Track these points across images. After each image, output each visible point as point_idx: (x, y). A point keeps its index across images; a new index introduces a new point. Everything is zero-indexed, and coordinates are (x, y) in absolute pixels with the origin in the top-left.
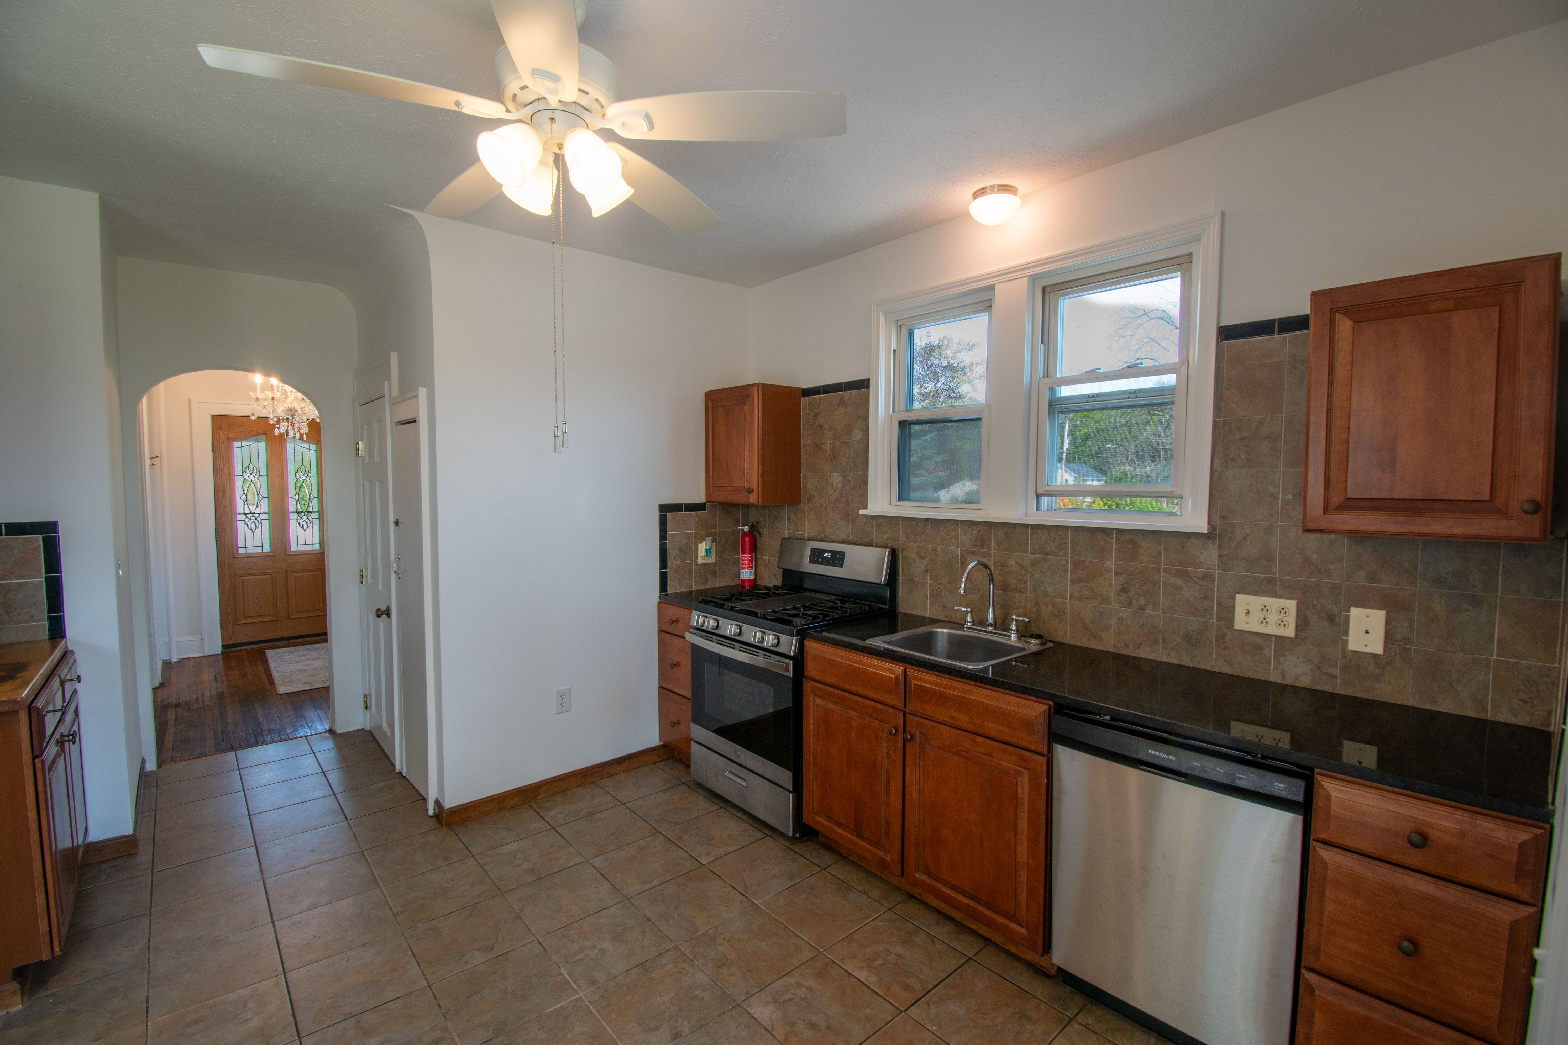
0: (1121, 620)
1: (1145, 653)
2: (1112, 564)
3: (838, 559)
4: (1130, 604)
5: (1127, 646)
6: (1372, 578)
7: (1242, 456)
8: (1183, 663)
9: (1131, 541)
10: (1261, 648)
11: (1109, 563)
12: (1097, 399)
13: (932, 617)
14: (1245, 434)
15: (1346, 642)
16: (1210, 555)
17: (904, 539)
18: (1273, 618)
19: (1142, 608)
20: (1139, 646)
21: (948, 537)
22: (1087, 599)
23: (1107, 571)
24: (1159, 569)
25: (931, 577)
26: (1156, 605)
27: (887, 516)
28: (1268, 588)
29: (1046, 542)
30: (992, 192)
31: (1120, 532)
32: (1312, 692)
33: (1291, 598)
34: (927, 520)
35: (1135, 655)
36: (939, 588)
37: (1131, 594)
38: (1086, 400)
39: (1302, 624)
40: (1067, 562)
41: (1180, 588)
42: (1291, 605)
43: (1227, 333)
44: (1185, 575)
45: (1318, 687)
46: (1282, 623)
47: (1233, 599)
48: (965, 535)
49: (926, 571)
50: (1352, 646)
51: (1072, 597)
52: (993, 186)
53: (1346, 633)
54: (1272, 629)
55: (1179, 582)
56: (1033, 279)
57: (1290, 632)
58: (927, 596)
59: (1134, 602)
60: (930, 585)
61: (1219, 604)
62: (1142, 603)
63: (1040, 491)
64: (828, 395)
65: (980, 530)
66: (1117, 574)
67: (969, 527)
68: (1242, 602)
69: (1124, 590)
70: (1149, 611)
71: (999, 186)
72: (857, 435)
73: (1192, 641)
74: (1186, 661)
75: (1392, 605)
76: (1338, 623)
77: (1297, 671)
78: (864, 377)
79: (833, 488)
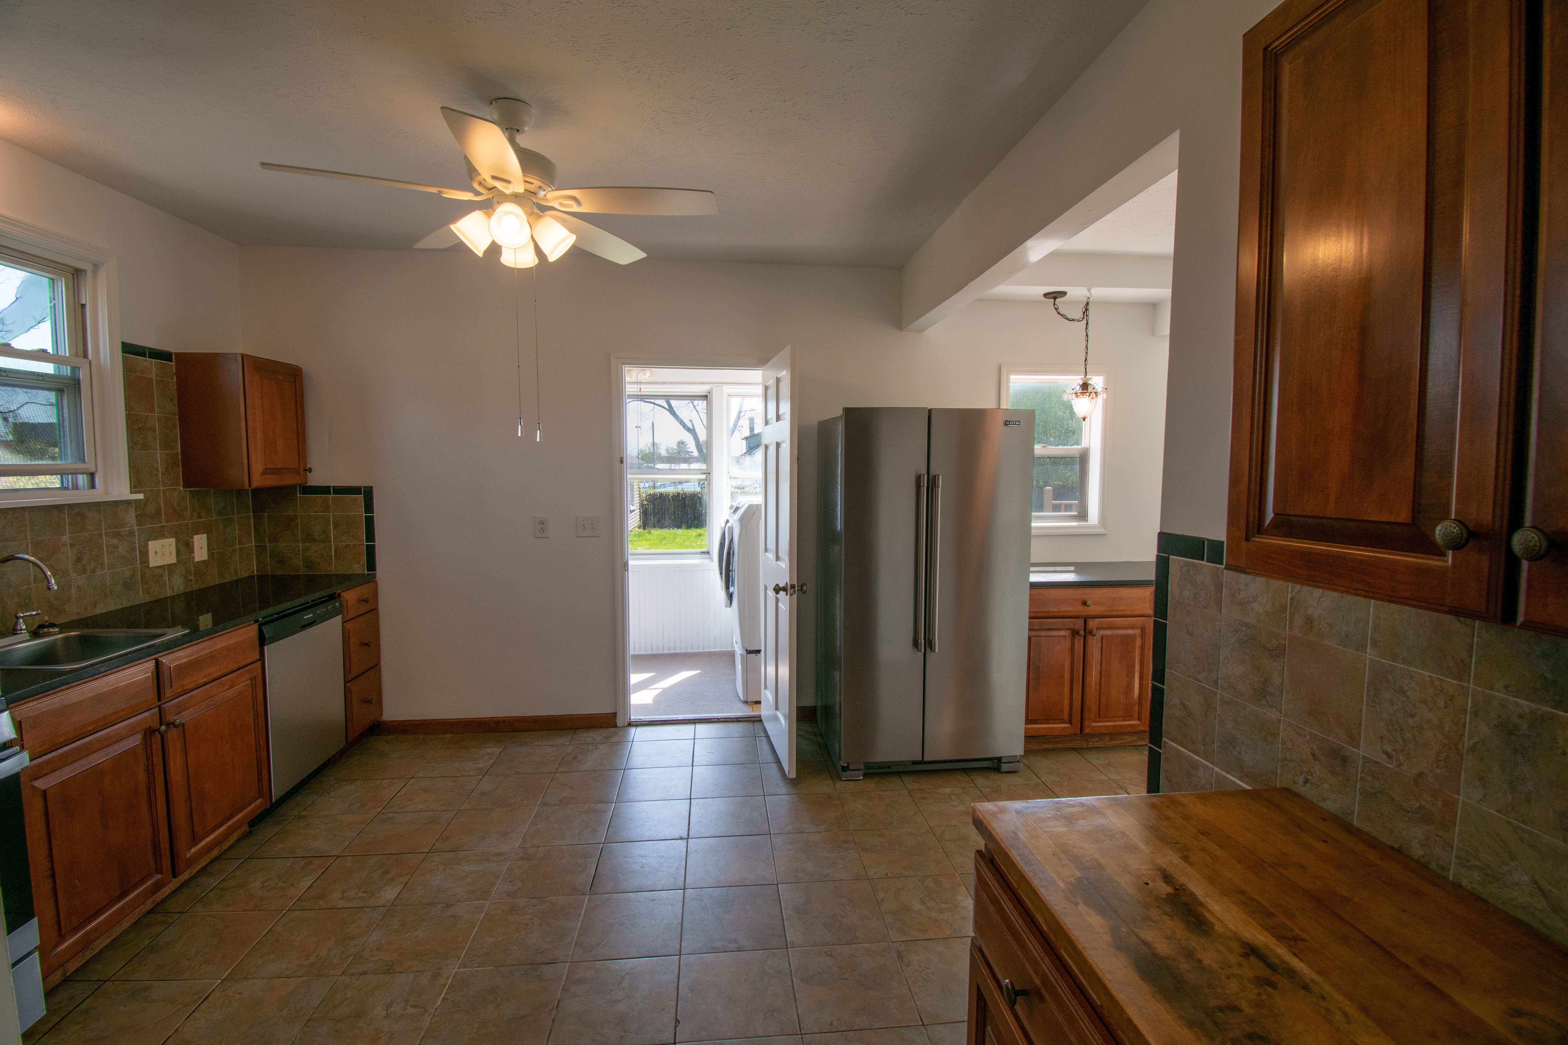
0: (79, 588)
2: (66, 538)
4: (84, 570)
5: (86, 609)
6: (199, 516)
8: (124, 606)
9: (78, 514)
10: (161, 576)
11: (64, 537)
14: (141, 426)
15: (193, 557)
16: (126, 516)
18: (166, 553)
19: (94, 571)
20: (95, 605)
23: (64, 545)
24: (101, 534)
26: (102, 564)
28: (160, 534)
31: (71, 506)
32: (185, 594)
33: (171, 537)
37: (84, 562)
39: (178, 552)
40: (27, 545)
41: (116, 547)
42: (171, 542)
43: (129, 349)
44: (117, 535)
45: (188, 590)
46: (170, 555)
47: (146, 546)
50: (196, 560)
53: (194, 552)
54: (167, 561)
55: (115, 541)
57: (173, 559)
59: (87, 568)
61: (140, 552)
62: (93, 567)
66: (72, 546)
68: (153, 545)
69: (79, 560)
70: (99, 572)
73: (128, 586)
74: (126, 604)
75: (207, 529)
76: (190, 547)
77: (178, 584)
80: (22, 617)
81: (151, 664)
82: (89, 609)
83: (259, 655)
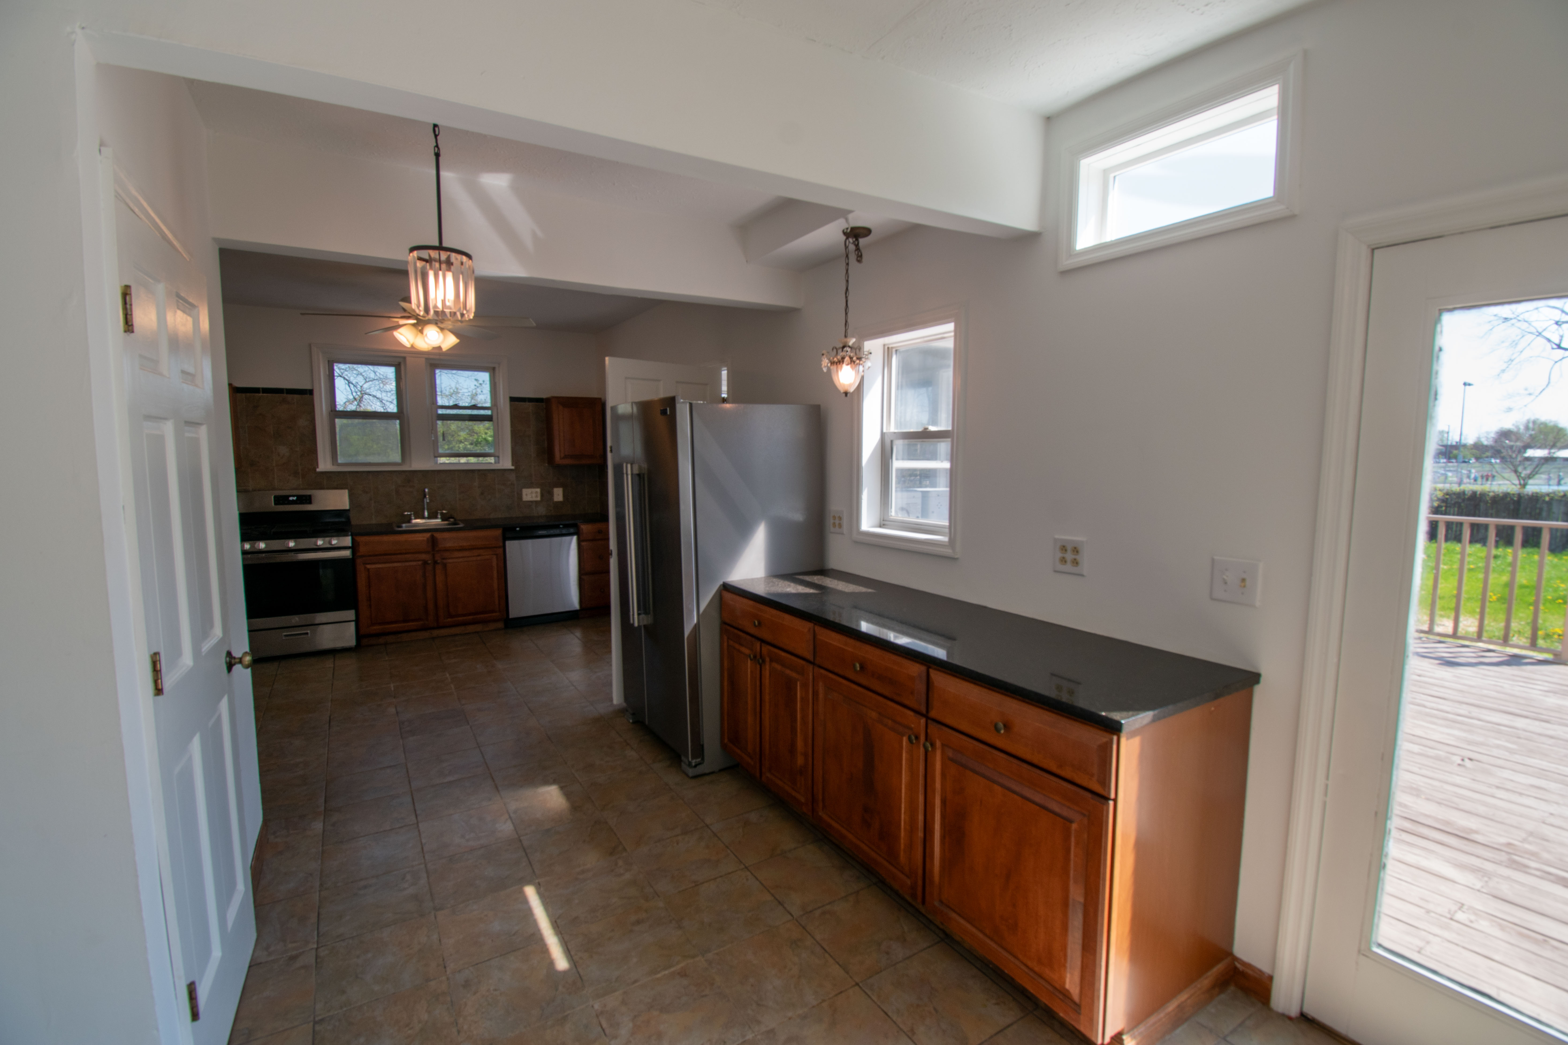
0: (482, 505)
3: (308, 500)
4: (485, 498)
6: (558, 479)
8: (506, 517)
9: (483, 474)
10: (531, 506)
11: (475, 483)
13: (379, 521)
14: (521, 435)
15: (553, 499)
16: (512, 477)
17: (352, 483)
18: (534, 495)
19: (490, 499)
20: (489, 515)
21: (386, 480)
22: (467, 499)
23: (474, 487)
24: (495, 483)
25: (374, 502)
26: (495, 497)
27: (336, 472)
28: (531, 485)
29: (445, 478)
31: (479, 470)
32: (546, 516)
33: (538, 488)
35: (489, 518)
36: (381, 508)
37: (485, 495)
39: (542, 495)
40: (456, 485)
41: (504, 490)
42: (538, 490)
43: (513, 399)
44: (505, 485)
45: (547, 512)
46: (537, 497)
47: (521, 491)
48: (397, 478)
49: (371, 499)
50: (555, 500)
51: (459, 500)
53: (553, 496)
54: (534, 499)
55: (503, 488)
56: (427, 359)
57: (539, 499)
58: (372, 513)
60: (374, 507)
61: (517, 493)
62: (490, 497)
63: (436, 455)
64: (269, 395)
65: (407, 475)
66: (479, 488)
67: (399, 473)
68: (524, 491)
69: (482, 494)
70: (492, 500)
72: (302, 422)
73: (509, 508)
75: (564, 486)
76: (551, 494)
77: (542, 511)
78: (308, 387)
79: (279, 455)
80: (440, 513)
81: (428, 535)
82: (486, 515)
83: (501, 544)
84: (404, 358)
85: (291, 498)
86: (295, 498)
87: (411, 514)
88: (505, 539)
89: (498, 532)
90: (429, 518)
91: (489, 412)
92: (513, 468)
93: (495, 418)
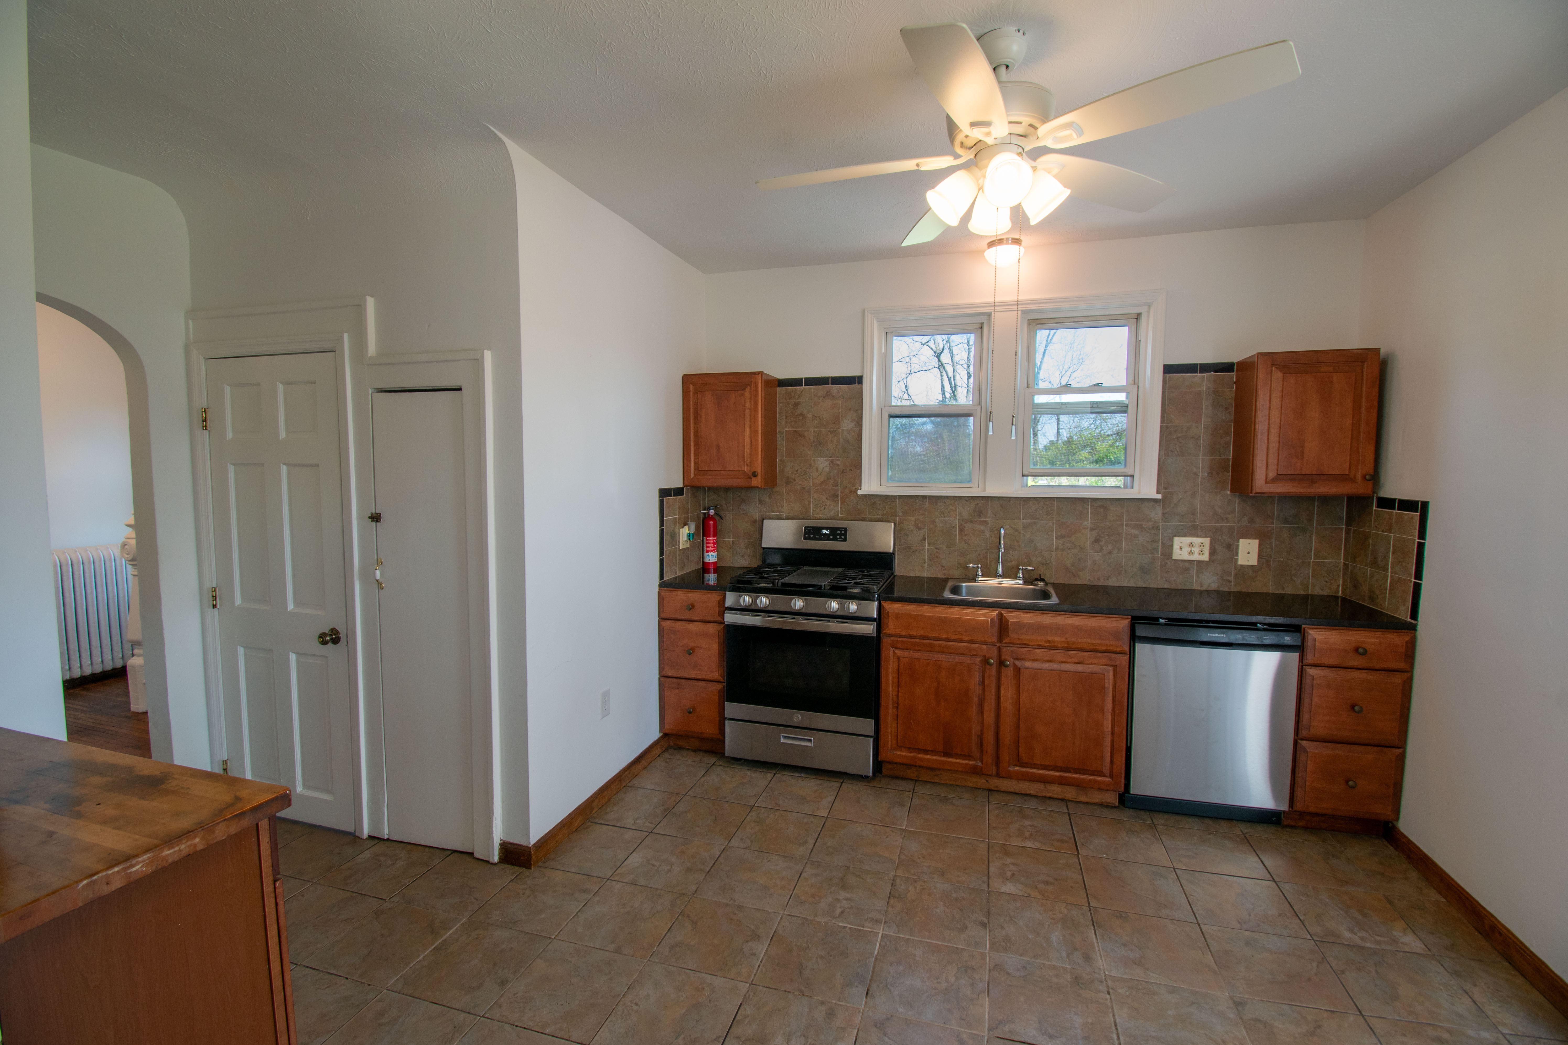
0: (1094, 562)
1: (1112, 582)
2: (1088, 523)
3: (844, 535)
4: (1101, 549)
5: (1099, 579)
6: (1251, 521)
7: (1178, 449)
8: (1138, 586)
9: (1102, 506)
10: (1188, 569)
11: (1086, 523)
12: (1068, 406)
13: (930, 576)
14: (1179, 435)
15: (1237, 560)
16: (1156, 514)
17: (901, 514)
18: (1196, 550)
19: (1110, 552)
20: (1108, 578)
21: (947, 510)
22: (1069, 549)
23: (1084, 528)
24: (1122, 525)
25: (929, 544)
26: (1120, 549)
27: (883, 495)
28: (1192, 531)
29: (1036, 510)
30: (1007, 243)
31: (1094, 500)
32: (1217, 592)
33: (1206, 537)
34: (924, 497)
35: (1105, 584)
36: (937, 552)
37: (1102, 543)
38: (1059, 407)
39: (1213, 552)
40: (1053, 524)
41: (1137, 536)
42: (1207, 541)
44: (1140, 527)
45: (1221, 589)
46: (1201, 553)
47: (1172, 540)
48: (963, 508)
49: (924, 539)
50: (1240, 562)
51: (1057, 549)
52: (1007, 239)
53: (1237, 555)
54: (1196, 557)
55: (1136, 532)
56: (1023, 313)
57: (1206, 557)
58: (924, 560)
59: (1104, 548)
60: (928, 551)
61: (1163, 544)
62: (1110, 548)
63: (1025, 472)
64: (812, 387)
65: (977, 504)
66: (1091, 530)
67: (967, 501)
68: (1178, 541)
69: (1097, 541)
70: (1115, 553)
71: (1013, 239)
72: (847, 424)
73: (1144, 570)
74: (1140, 584)
75: (1262, 536)
76: (1232, 550)
77: (1209, 581)
78: (857, 373)
79: (817, 471)
80: (1022, 569)
81: (993, 613)
82: (1102, 580)
83: (1126, 648)
84: (989, 315)
85: (824, 532)
86: (828, 532)
87: (978, 567)
88: (1134, 638)
89: (1122, 624)
90: (1004, 576)
91: (1121, 397)
92: (1159, 496)
93: (1131, 409)
